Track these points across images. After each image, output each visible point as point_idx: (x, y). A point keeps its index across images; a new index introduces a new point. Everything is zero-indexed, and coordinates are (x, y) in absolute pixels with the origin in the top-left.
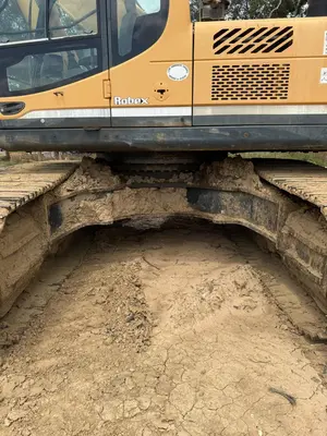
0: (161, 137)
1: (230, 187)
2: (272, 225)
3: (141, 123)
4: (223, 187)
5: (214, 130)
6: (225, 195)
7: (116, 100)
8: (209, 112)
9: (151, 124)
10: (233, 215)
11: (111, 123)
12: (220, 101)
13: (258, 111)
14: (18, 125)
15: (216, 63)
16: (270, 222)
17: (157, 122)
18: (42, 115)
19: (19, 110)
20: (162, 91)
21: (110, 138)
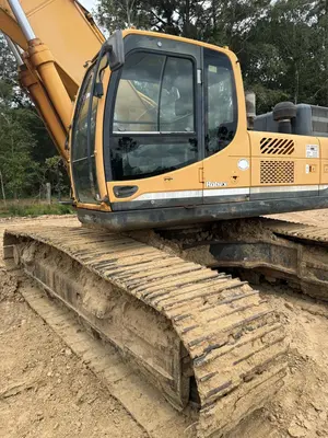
0: (234, 210)
1: (252, 240)
2: (287, 263)
3: (222, 200)
4: (247, 240)
5: (262, 203)
6: (248, 246)
7: (207, 185)
8: (258, 191)
9: (228, 200)
10: (254, 260)
11: (202, 201)
12: (264, 184)
13: (281, 190)
14: (130, 207)
15: (263, 159)
16: (285, 261)
17: (231, 199)
18: (152, 197)
19: (133, 193)
20: (235, 177)
21: (202, 213)
